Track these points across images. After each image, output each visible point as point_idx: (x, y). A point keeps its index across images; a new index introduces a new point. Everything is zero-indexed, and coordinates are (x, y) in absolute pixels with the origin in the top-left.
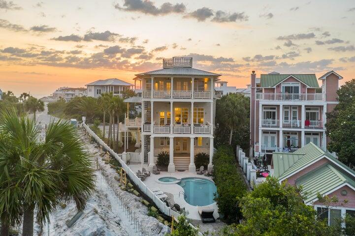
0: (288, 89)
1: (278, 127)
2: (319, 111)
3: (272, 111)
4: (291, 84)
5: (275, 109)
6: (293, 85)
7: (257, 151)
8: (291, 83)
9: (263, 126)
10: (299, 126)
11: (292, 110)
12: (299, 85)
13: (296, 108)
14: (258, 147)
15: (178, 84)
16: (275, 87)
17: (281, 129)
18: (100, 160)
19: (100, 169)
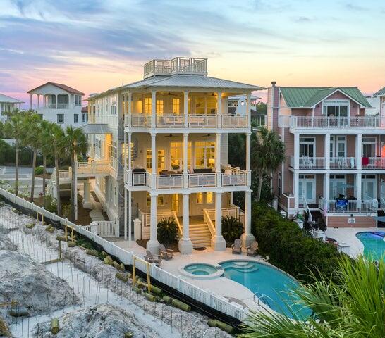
0: (332, 110)
1: (323, 168)
2: (375, 143)
3: (308, 143)
4: (337, 103)
5: (312, 140)
6: (339, 104)
7: (292, 207)
8: (336, 101)
9: (301, 168)
10: (353, 166)
11: (338, 142)
12: (348, 105)
13: (343, 139)
14: (293, 201)
15: (174, 103)
16: (314, 107)
17: (327, 172)
18: (53, 239)
19: (65, 257)
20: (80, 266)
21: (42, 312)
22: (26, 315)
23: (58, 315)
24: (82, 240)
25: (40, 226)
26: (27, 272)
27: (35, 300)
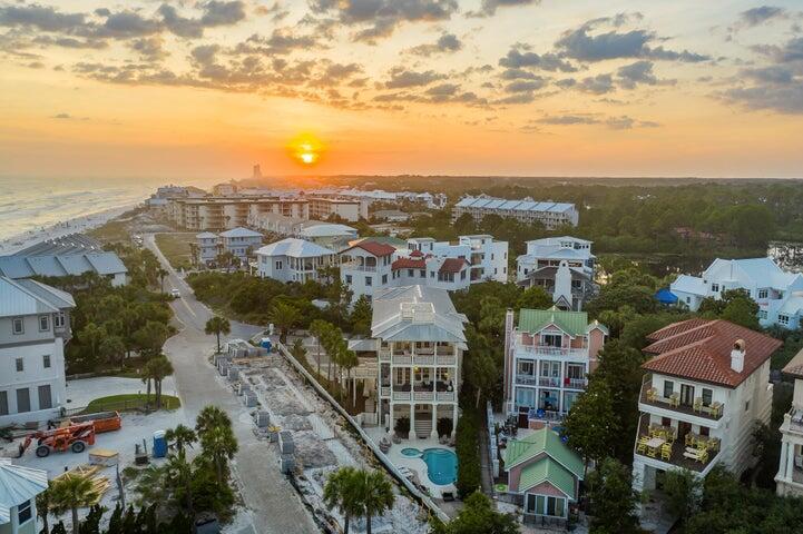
0: (548, 339)
2: (583, 366)
3: (529, 362)
4: (552, 333)
6: (554, 334)
8: (552, 331)
9: (517, 383)
10: (558, 384)
12: (562, 335)
16: (533, 336)
17: (537, 387)
18: (333, 423)
19: (338, 437)
20: (344, 444)
21: (319, 466)
22: (310, 467)
23: (325, 469)
24: (350, 427)
25: (329, 413)
26: (313, 447)
27: (315, 461)
